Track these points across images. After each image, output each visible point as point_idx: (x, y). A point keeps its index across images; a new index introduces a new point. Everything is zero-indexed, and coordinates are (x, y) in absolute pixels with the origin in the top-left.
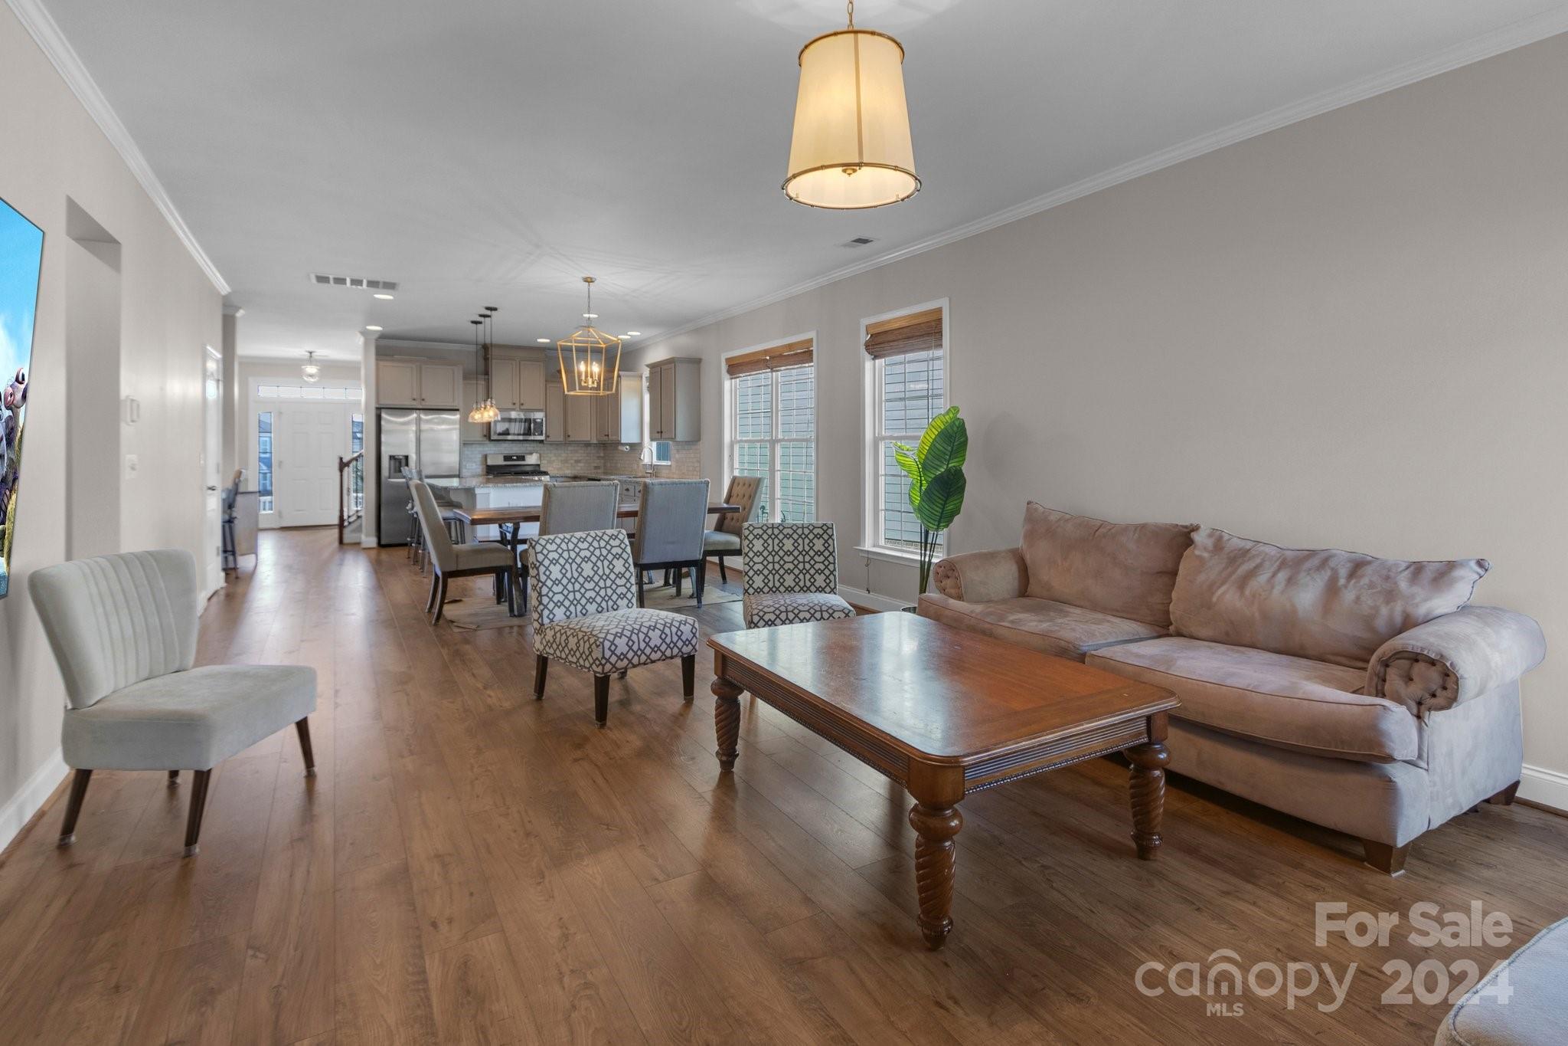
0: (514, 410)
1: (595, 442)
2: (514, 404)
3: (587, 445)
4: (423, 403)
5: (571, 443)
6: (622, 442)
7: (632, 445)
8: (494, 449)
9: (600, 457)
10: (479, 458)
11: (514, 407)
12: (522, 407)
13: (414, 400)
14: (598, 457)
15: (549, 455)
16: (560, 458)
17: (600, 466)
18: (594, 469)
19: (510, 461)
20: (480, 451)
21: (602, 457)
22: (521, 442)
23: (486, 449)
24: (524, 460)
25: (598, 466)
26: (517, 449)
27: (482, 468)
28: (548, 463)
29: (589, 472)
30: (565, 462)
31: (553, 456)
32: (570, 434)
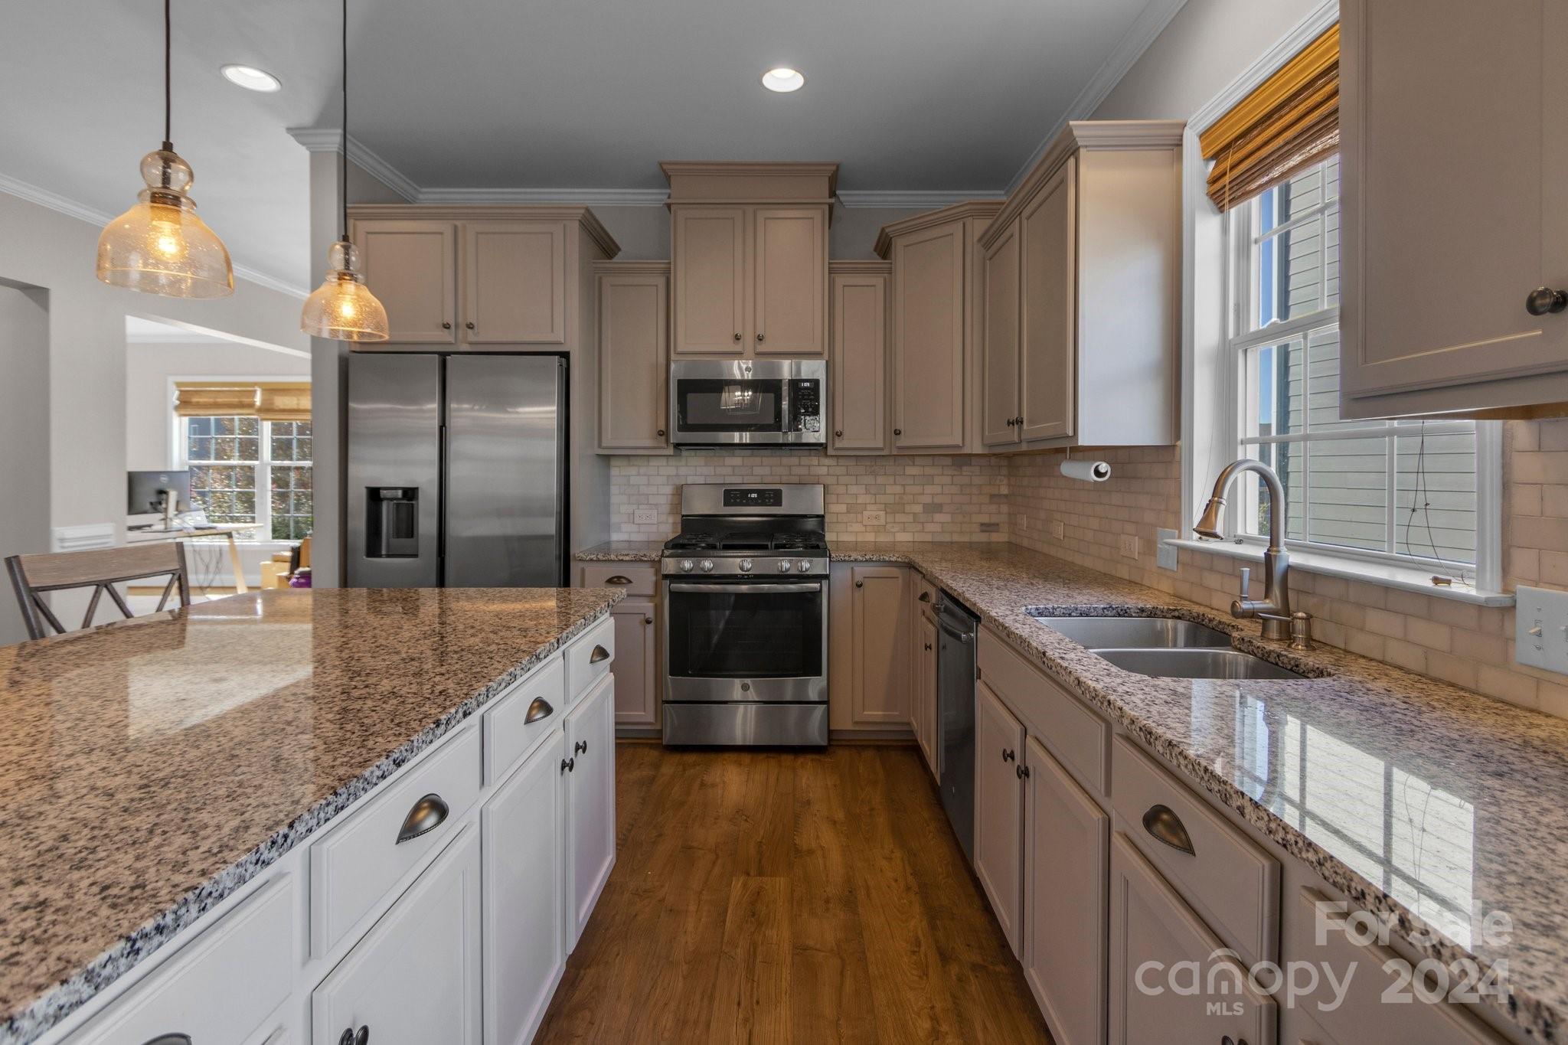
0: (738, 355)
1: (977, 449)
2: (737, 338)
3: (960, 459)
4: (471, 336)
5: (909, 455)
6: (1084, 440)
7: (1122, 457)
8: (705, 470)
9: (1000, 496)
10: (663, 494)
11: (738, 348)
12: (761, 348)
13: (447, 326)
14: (994, 498)
15: (853, 489)
16: (881, 498)
17: (998, 524)
18: (983, 531)
19: (741, 504)
20: (668, 476)
21: (1006, 496)
22: (778, 452)
23: (683, 471)
24: (778, 502)
25: (993, 524)
26: (766, 471)
27: (674, 523)
28: (848, 512)
29: (966, 539)
30: (895, 508)
31: (863, 491)
32: (900, 426)
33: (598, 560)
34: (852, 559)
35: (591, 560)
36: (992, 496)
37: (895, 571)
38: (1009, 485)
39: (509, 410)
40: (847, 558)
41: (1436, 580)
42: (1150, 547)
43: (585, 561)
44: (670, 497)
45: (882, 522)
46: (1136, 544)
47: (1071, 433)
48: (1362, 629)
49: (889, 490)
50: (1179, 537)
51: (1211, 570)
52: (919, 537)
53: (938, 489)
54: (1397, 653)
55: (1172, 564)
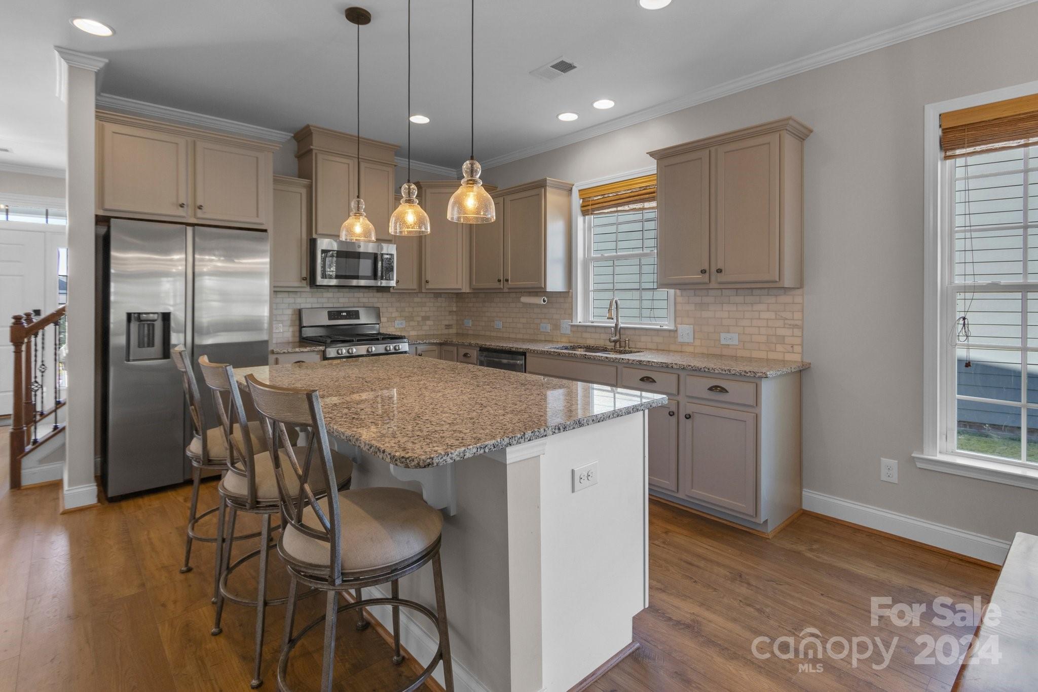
5: (427, 293)
8: (314, 300)
10: (287, 314)
13: (181, 205)
15: (390, 310)
16: (403, 314)
17: (452, 325)
18: (446, 329)
19: (338, 319)
20: (289, 304)
21: (455, 311)
22: (352, 290)
23: (299, 300)
24: (358, 317)
25: (450, 325)
26: (346, 300)
27: (292, 332)
28: (388, 321)
29: (439, 333)
30: (409, 318)
31: (395, 310)
32: (428, 278)
33: (289, 353)
34: (418, 342)
35: (284, 353)
36: (450, 312)
37: (434, 347)
38: (457, 307)
39: (236, 261)
40: (416, 343)
41: (661, 326)
42: (557, 327)
43: (280, 353)
44: (290, 316)
45: (404, 326)
46: (549, 327)
47: (543, 287)
48: (640, 342)
49: (407, 309)
50: (572, 322)
51: (586, 332)
52: (421, 333)
53: (427, 309)
54: (650, 346)
55: (568, 332)
